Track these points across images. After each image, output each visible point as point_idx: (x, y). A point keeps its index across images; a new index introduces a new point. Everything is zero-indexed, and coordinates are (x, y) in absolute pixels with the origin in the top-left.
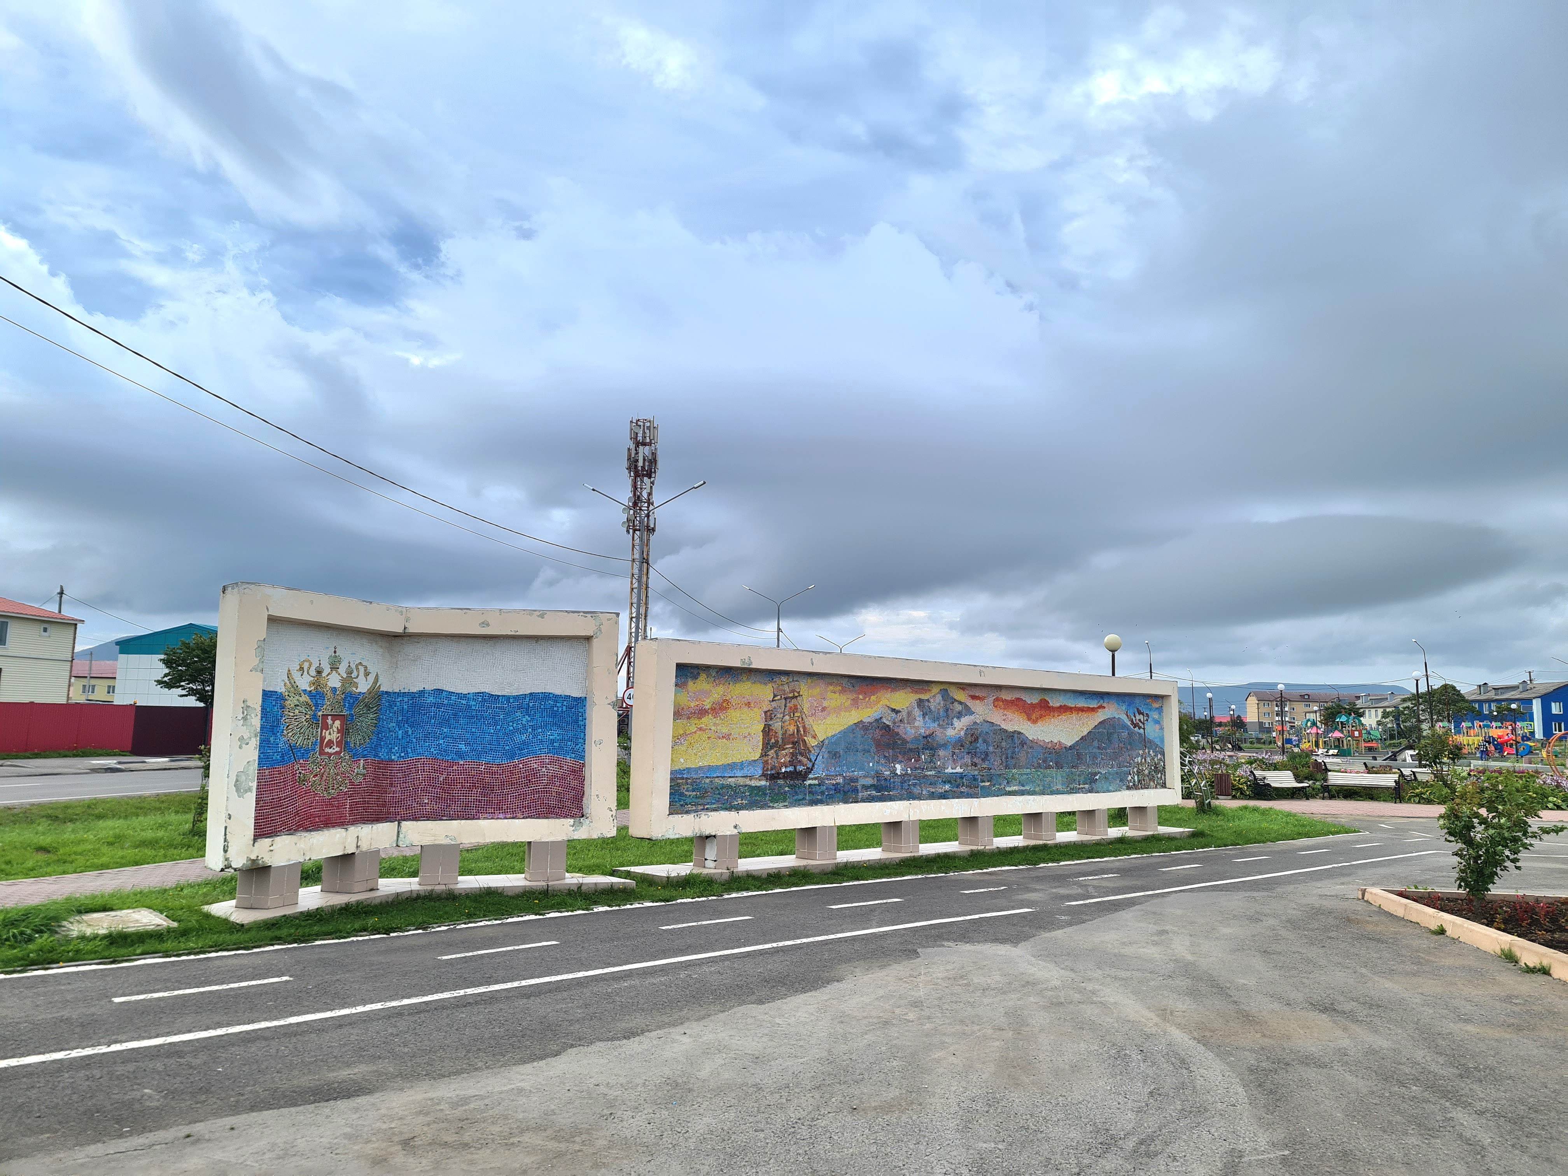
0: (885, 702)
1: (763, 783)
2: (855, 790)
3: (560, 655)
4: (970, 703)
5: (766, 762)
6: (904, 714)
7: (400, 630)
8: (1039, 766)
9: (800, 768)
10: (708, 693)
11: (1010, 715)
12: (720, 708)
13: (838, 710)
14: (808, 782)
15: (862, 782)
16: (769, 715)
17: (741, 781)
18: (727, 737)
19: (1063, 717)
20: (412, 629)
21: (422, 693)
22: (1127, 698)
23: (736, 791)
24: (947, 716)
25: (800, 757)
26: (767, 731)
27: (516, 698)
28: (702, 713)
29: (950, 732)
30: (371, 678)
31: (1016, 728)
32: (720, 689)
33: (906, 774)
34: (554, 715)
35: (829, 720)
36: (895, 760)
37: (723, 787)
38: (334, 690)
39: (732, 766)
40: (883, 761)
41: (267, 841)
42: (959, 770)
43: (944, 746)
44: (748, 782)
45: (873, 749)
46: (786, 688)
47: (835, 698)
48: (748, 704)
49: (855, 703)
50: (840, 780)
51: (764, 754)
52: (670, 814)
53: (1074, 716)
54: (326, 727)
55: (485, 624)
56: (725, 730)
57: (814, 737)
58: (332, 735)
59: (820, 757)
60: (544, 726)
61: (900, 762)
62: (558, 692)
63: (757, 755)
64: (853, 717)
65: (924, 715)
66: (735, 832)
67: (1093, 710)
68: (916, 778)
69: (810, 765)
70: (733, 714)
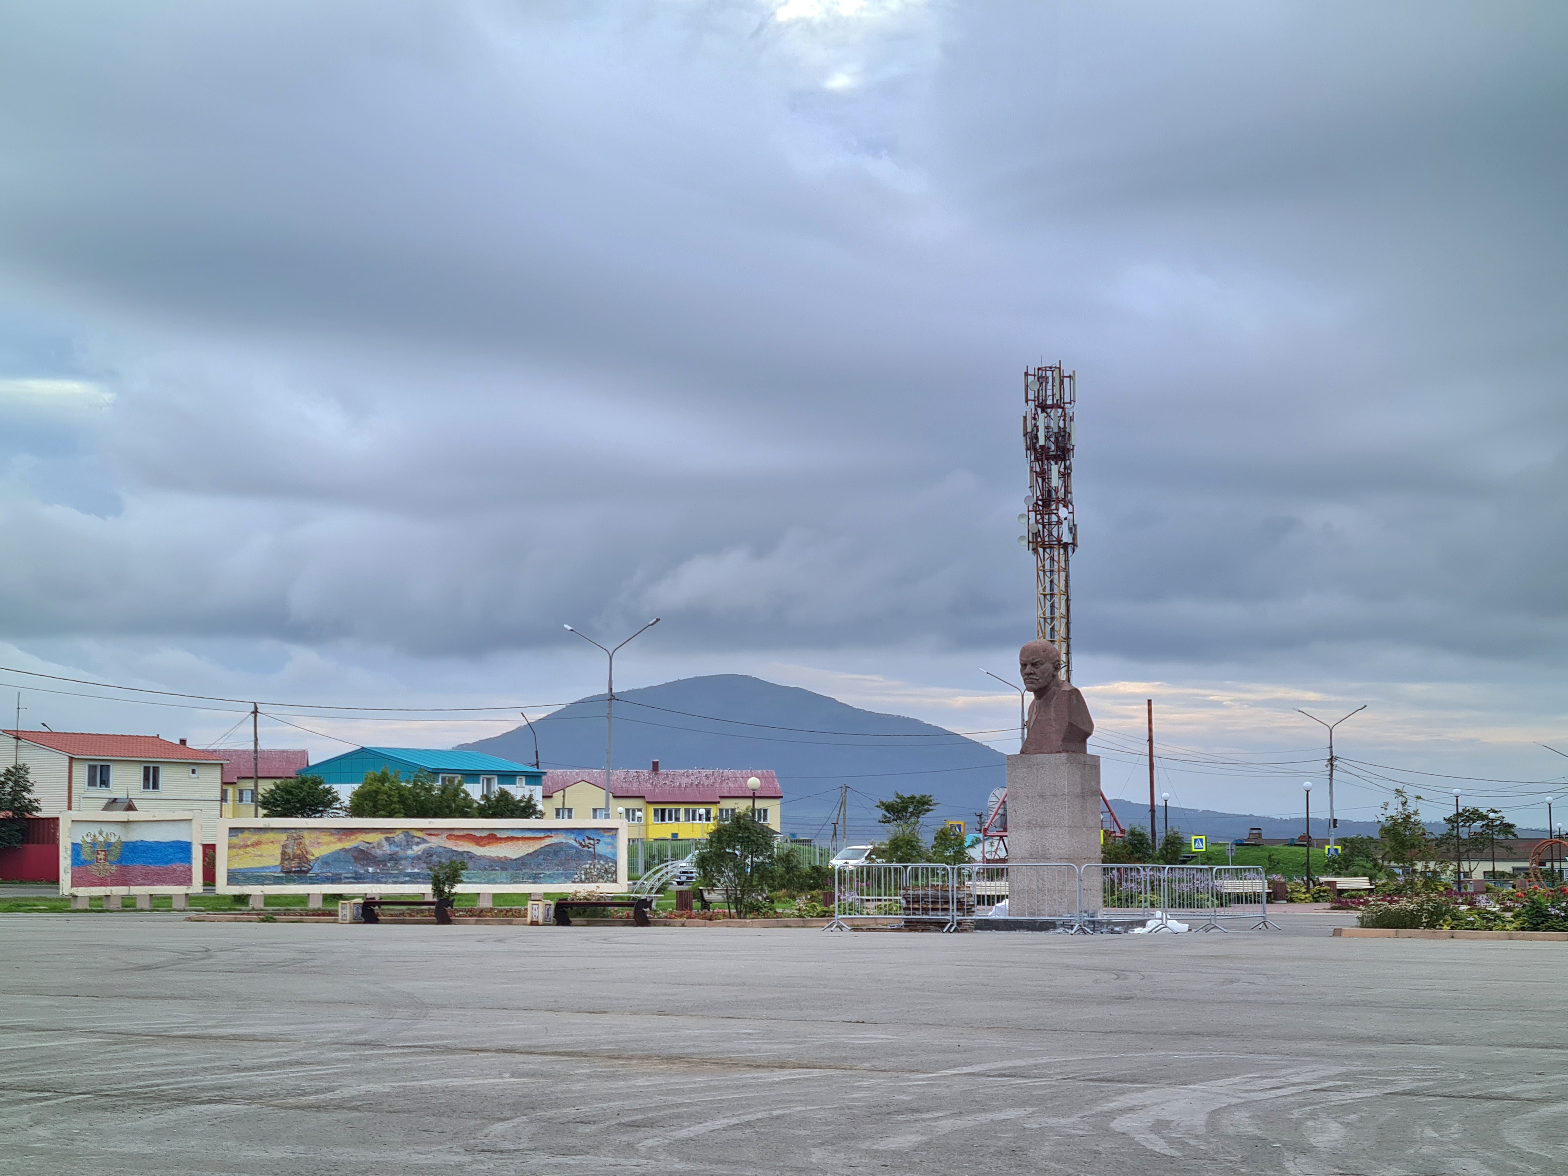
0: (360, 839)
1: (282, 875)
2: (340, 879)
3: (183, 825)
4: (427, 838)
5: (283, 866)
6: (375, 844)
7: (126, 820)
8: (486, 869)
9: (304, 869)
10: (249, 839)
11: (460, 843)
12: (257, 844)
13: (328, 843)
14: (309, 875)
15: (344, 875)
16: (284, 846)
17: (269, 874)
18: (261, 856)
19: (510, 843)
20: (131, 819)
21: (137, 842)
22: (575, 831)
23: (266, 878)
24: (409, 845)
25: (303, 864)
26: (284, 854)
27: (168, 843)
28: (247, 846)
29: (409, 852)
30: (117, 837)
31: (466, 849)
32: (257, 837)
33: (377, 872)
34: (181, 848)
35: (322, 848)
36: (368, 865)
37: (259, 876)
38: (101, 842)
39: (263, 868)
40: (359, 866)
41: (75, 888)
42: (416, 870)
43: (406, 858)
44: (273, 874)
45: (353, 861)
46: (295, 835)
47: (325, 838)
48: (272, 842)
49: (340, 840)
50: (330, 874)
51: (282, 862)
52: (228, 884)
53: (520, 842)
54: (98, 854)
55: (154, 816)
56: (259, 853)
57: (313, 855)
58: (101, 856)
59: (316, 865)
60: (178, 853)
61: (372, 867)
62: (182, 840)
63: (278, 863)
64: (339, 846)
65: (390, 845)
66: (262, 893)
67: (540, 838)
68: (383, 874)
69: (310, 867)
70: (263, 846)
